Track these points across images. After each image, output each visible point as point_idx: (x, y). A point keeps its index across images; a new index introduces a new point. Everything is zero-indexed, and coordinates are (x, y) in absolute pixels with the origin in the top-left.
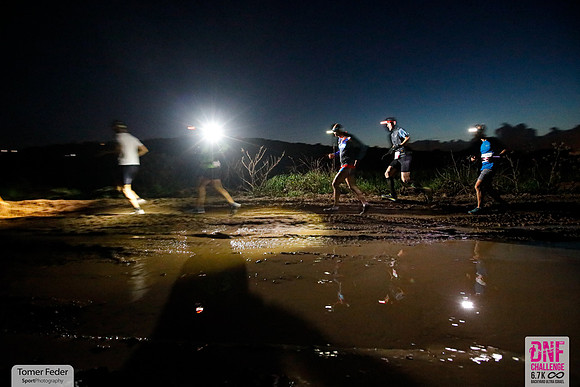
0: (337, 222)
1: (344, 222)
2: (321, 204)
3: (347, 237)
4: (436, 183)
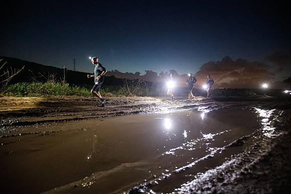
0: (62, 111)
1: (67, 111)
2: (52, 101)
3: (66, 120)
4: (120, 91)
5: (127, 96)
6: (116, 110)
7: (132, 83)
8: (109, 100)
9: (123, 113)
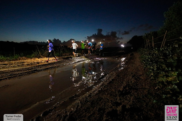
4: (33, 55)
5: (39, 58)
6: (31, 69)
7: (42, 48)
8: (24, 62)
9: (37, 70)
